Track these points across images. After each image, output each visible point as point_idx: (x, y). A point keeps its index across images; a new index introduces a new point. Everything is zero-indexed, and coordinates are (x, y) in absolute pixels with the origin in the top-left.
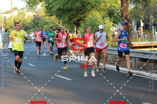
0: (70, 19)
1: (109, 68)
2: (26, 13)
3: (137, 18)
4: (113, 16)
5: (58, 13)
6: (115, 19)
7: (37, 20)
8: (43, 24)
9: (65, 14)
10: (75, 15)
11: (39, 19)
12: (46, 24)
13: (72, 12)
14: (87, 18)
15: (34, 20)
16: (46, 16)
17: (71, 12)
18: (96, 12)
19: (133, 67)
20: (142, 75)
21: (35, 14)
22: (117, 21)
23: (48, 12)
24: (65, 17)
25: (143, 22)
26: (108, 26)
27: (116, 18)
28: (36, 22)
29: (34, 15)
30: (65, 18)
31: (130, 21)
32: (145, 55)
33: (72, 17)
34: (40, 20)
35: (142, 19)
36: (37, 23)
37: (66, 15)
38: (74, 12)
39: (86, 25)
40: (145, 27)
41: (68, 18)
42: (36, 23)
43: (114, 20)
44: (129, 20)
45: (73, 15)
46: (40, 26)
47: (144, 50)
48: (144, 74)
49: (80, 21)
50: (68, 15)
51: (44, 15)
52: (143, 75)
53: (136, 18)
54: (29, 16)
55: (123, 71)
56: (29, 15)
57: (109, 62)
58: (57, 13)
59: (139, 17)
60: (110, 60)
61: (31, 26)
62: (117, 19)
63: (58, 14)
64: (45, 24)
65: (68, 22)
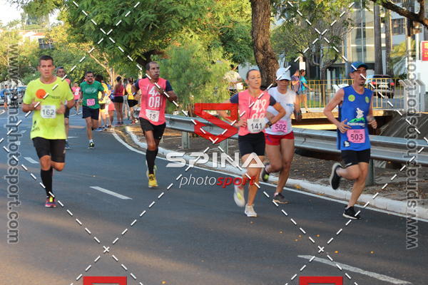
0: (129, 51)
1: (220, 171)
2: (21, 33)
3: (291, 51)
4: (232, 45)
5: (99, 36)
6: (237, 53)
7: (48, 51)
8: (63, 62)
9: (115, 38)
10: (140, 39)
11: (53, 49)
12: (71, 60)
13: (134, 33)
14: (169, 48)
15: (41, 52)
16: (70, 42)
17: (131, 34)
18: (192, 33)
21: (42, 37)
22: (241, 57)
23: (74, 32)
24: (117, 44)
25: (304, 60)
26: (221, 68)
27: (241, 49)
29: (40, 40)
30: (116, 48)
31: (272, 58)
32: (308, 140)
33: (132, 45)
34: (55, 51)
35: (302, 53)
37: (119, 39)
38: (137, 34)
39: (166, 65)
40: (308, 71)
41: (123, 47)
43: (234, 55)
44: (270, 54)
45: (136, 41)
47: (305, 129)
48: (304, 187)
49: (152, 56)
50: (123, 39)
51: (65, 39)
52: (302, 189)
53: (289, 51)
54: (27, 42)
56: (29, 39)
58: (96, 36)
59: (294, 47)
61: (32, 66)
62: (242, 51)
64: (68, 61)
65: (122, 57)
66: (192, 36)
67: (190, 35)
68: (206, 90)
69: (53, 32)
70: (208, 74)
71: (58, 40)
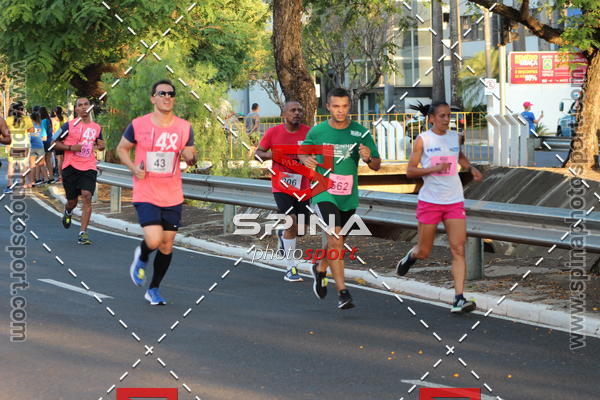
0: (60, 66)
1: (228, 256)
9: (38, 44)
10: (79, 46)
13: (70, 37)
14: (125, 61)
17: (65, 37)
20: (363, 285)
24: (41, 54)
30: (40, 59)
31: (306, 80)
32: (376, 208)
33: (66, 56)
37: (44, 47)
38: (74, 38)
41: (51, 60)
45: (72, 49)
47: (370, 192)
49: (104, 75)
50: (51, 46)
52: (368, 284)
57: (226, 234)
60: (228, 226)
63: (14, 44)
65: (49, 74)
66: (163, 43)
67: (161, 41)
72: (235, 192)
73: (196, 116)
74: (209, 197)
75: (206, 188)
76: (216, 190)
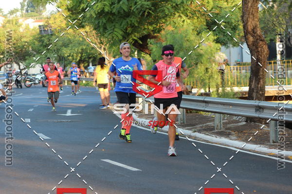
0: (126, 35)
1: (216, 143)
2: (21, 21)
3: (271, 34)
5: (99, 22)
7: (47, 37)
8: (62, 46)
9: (114, 24)
10: (136, 25)
11: (52, 35)
12: (68, 45)
13: (131, 19)
14: (163, 32)
15: (41, 38)
17: (128, 20)
18: (184, 18)
19: (271, 141)
21: (41, 24)
22: (224, 40)
23: (72, 18)
24: (115, 30)
26: (211, 50)
28: (46, 41)
29: (40, 26)
30: (116, 33)
31: (261, 40)
33: (129, 30)
34: (54, 37)
36: (48, 43)
37: (117, 25)
38: (134, 20)
41: (121, 33)
42: (44, 44)
43: (218, 38)
44: (259, 36)
45: (133, 26)
46: (54, 50)
49: (149, 40)
50: (121, 25)
51: (64, 25)
53: (269, 33)
54: (27, 28)
55: (249, 151)
56: (29, 26)
57: (216, 131)
58: (97, 22)
60: (217, 126)
61: (33, 50)
62: (225, 34)
63: (100, 24)
64: (66, 45)
65: (121, 41)
66: (184, 21)
67: (182, 20)
68: (199, 70)
69: (52, 19)
70: (201, 55)
71: (56, 26)
72: (220, 106)
73: (202, 63)
74: (206, 109)
75: (204, 104)
76: (210, 105)
